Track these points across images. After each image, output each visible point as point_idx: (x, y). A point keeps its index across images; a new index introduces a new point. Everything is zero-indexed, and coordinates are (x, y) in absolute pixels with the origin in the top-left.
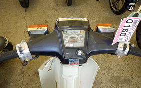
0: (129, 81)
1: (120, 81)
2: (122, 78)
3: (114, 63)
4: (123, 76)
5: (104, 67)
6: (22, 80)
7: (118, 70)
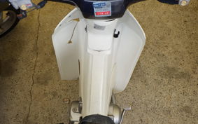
0: (189, 76)
1: (176, 75)
2: (180, 71)
3: (171, 49)
4: (181, 69)
5: (154, 53)
6: (34, 60)
7: (176, 59)
